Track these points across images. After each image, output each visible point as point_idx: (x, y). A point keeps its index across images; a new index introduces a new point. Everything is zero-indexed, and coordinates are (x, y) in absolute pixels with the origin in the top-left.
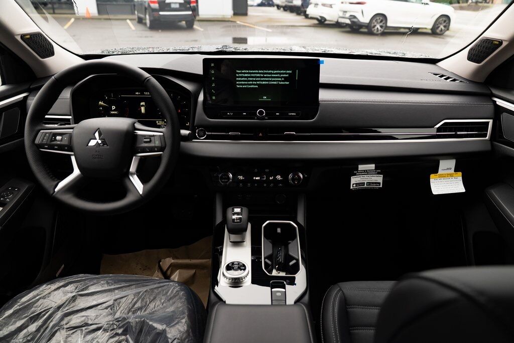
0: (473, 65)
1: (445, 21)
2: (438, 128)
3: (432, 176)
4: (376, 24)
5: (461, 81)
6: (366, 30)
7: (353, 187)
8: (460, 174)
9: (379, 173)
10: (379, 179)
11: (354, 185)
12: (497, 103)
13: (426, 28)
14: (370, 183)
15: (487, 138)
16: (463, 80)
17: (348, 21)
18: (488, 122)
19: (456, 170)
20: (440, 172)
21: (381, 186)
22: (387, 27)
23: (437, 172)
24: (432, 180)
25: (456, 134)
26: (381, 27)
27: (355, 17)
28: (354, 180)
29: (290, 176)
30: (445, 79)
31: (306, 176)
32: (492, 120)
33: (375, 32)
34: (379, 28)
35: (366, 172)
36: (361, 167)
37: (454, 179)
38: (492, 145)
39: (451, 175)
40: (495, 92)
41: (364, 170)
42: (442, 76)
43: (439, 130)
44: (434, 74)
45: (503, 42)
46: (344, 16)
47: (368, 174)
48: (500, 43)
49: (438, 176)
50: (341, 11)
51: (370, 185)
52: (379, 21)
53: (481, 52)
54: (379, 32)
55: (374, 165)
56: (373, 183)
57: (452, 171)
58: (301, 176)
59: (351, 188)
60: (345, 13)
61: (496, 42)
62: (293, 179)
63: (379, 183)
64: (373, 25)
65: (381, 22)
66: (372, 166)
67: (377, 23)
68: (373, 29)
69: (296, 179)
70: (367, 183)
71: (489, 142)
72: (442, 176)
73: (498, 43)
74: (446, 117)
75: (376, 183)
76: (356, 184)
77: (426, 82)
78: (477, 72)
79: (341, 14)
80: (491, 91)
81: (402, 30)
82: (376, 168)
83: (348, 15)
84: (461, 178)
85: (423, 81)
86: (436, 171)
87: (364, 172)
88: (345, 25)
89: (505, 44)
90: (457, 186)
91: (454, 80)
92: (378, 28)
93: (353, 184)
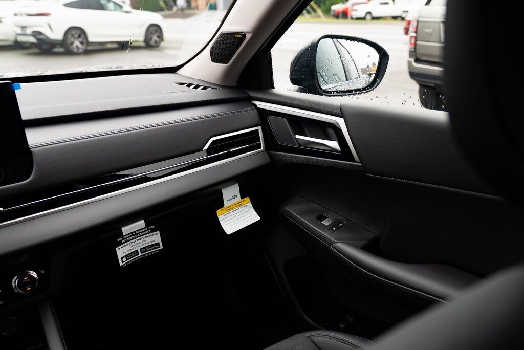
0: (220, 67)
1: (156, 31)
2: (207, 150)
3: (219, 212)
4: (72, 40)
5: (213, 88)
6: (61, 50)
7: (123, 262)
8: (248, 199)
9: (153, 231)
10: (156, 238)
11: (124, 259)
12: (258, 106)
13: (137, 41)
14: (144, 248)
15: (262, 149)
16: (215, 86)
17: (32, 40)
18: (257, 130)
19: (242, 197)
20: (226, 204)
21: (161, 247)
22: (88, 43)
23: (223, 205)
24: (220, 218)
25: (229, 152)
26: (81, 43)
27: (40, 33)
28: (121, 252)
29: (15, 282)
30: (195, 88)
31: (43, 272)
32: (260, 127)
33: (75, 50)
34: (80, 45)
35: (135, 234)
36: (126, 230)
37: (244, 208)
38: (270, 155)
39: (239, 204)
40: (253, 94)
41: (132, 233)
42: (189, 85)
43: (209, 151)
44: (179, 84)
45: (247, 35)
46: (24, 33)
47: (138, 237)
48: (243, 35)
49: (225, 211)
50: (17, 26)
51: (146, 251)
52: (76, 36)
53: (225, 49)
54: (81, 50)
55: (142, 222)
56: (149, 247)
57: (239, 199)
58: (34, 274)
59: (121, 264)
60: (24, 29)
61: (238, 36)
62: (21, 285)
63: (158, 244)
64: (69, 42)
65: (79, 36)
66: (141, 224)
67: (75, 39)
68: (71, 47)
69: (27, 284)
70: (141, 249)
71: (266, 153)
72: (230, 209)
73: (240, 36)
74: (212, 134)
75: (153, 245)
76: (125, 256)
77: (175, 95)
78: (227, 74)
79: (19, 31)
80: (248, 94)
81: (109, 46)
82: (148, 224)
83: (29, 31)
84: (250, 205)
85: (170, 95)
86: (221, 205)
87: (133, 235)
88: (28, 45)
89: (248, 36)
90: (249, 215)
91: (205, 88)
92: (77, 46)
93: (122, 258)
